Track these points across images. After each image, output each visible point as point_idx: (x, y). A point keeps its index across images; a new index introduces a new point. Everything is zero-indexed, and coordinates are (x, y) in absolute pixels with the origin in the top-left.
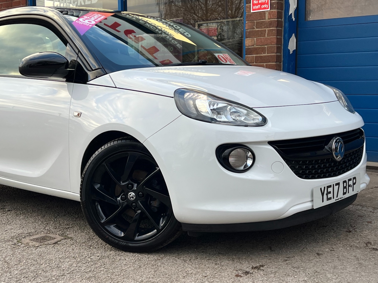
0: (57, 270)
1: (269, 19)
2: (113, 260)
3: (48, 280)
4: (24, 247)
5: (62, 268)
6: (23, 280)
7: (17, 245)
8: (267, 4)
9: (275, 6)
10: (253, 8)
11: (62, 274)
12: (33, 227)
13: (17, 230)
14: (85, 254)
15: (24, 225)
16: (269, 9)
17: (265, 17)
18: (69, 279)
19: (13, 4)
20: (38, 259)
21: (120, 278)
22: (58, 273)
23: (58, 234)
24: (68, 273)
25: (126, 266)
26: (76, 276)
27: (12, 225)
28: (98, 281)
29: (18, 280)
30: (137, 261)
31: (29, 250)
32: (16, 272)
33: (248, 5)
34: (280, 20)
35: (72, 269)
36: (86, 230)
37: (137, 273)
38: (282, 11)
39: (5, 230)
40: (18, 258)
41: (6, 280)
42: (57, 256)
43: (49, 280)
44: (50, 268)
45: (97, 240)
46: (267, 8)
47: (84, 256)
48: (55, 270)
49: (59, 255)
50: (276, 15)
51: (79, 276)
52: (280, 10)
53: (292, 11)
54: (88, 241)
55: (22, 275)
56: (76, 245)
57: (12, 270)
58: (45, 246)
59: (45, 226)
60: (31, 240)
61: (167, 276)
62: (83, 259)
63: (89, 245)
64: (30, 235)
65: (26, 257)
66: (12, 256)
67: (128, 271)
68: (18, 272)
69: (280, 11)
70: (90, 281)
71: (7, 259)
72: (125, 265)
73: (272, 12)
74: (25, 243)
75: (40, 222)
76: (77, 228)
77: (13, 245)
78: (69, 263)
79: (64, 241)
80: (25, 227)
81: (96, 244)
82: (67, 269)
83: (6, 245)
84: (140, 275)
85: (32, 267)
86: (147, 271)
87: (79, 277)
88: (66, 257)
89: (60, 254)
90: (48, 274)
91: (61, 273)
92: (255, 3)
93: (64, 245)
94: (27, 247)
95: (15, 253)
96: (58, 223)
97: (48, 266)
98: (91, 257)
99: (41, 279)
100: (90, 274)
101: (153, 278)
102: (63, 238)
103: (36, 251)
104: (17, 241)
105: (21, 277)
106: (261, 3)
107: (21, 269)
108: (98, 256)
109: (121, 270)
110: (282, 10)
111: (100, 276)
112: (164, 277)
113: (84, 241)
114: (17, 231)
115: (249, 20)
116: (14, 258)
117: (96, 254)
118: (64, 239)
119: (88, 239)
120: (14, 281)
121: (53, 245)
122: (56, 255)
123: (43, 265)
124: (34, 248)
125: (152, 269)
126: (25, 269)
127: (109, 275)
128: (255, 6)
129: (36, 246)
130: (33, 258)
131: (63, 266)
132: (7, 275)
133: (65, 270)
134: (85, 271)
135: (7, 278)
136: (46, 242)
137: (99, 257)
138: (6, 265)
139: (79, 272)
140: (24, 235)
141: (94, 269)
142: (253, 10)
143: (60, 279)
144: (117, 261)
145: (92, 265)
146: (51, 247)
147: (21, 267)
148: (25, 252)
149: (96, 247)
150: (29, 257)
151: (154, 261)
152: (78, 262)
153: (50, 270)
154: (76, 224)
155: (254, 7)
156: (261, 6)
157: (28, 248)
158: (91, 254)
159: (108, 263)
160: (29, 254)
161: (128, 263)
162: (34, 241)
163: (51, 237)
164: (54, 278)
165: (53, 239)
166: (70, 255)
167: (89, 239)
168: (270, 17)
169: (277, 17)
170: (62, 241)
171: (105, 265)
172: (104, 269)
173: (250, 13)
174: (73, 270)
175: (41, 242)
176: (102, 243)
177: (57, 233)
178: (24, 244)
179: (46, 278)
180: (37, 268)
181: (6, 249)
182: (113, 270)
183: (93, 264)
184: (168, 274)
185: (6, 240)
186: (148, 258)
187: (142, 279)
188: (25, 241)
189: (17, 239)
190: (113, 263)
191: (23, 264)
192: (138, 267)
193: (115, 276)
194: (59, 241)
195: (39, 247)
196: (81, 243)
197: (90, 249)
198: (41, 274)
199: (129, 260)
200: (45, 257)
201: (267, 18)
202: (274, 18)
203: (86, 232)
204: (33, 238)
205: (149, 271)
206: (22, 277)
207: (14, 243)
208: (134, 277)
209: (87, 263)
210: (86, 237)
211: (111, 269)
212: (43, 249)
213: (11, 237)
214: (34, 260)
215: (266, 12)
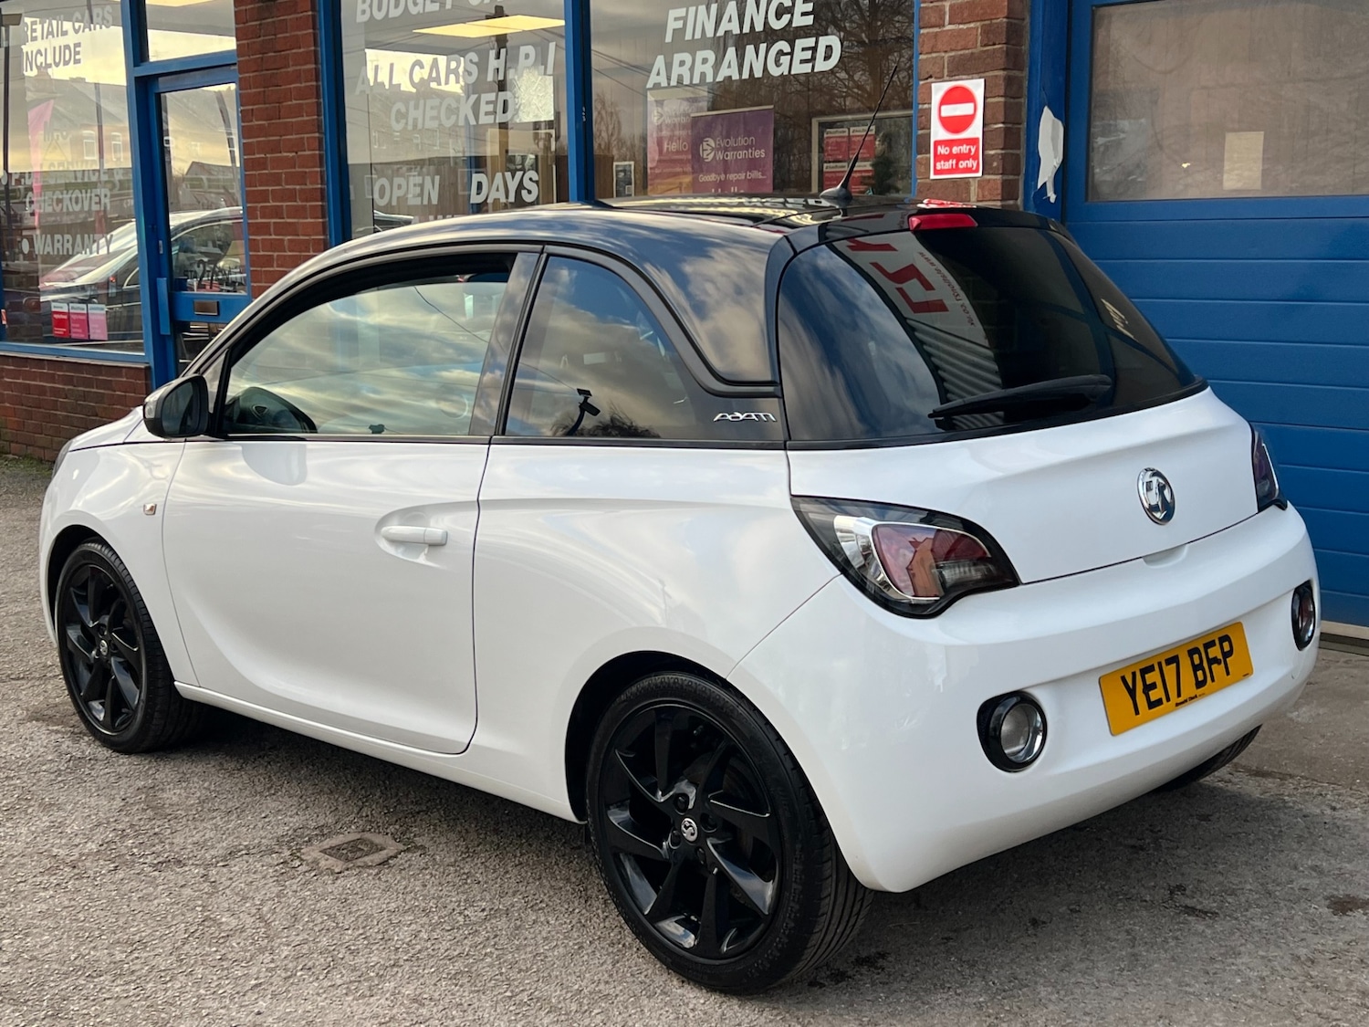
0: (381, 948)
1: (978, 201)
2: (518, 923)
3: (359, 979)
4: (307, 874)
5: (394, 943)
6: (302, 975)
7: (289, 865)
8: (976, 158)
9: (995, 164)
10: (935, 166)
11: (392, 962)
12: (330, 808)
13: (291, 817)
14: (451, 901)
15: (308, 800)
16: (980, 174)
17: (968, 192)
18: (407, 976)
19: (282, 112)
20: (338, 914)
21: (528, 979)
22: (383, 958)
23: (392, 834)
24: (407, 960)
25: (547, 945)
26: (424, 969)
27: (281, 799)
28: (476, 986)
29: (289, 977)
30: (574, 930)
31: (317, 884)
32: (286, 953)
33: (922, 158)
34: (1011, 202)
35: (418, 947)
36: (461, 824)
37: (572, 965)
38: (1016, 177)
39: (263, 815)
40: (291, 908)
41: (262, 975)
42: (384, 906)
43: (362, 979)
44: (366, 942)
45: (485, 857)
46: (974, 168)
47: (450, 907)
48: (377, 949)
49: (389, 903)
50: (999, 191)
51: (433, 970)
52: (1012, 174)
53: (1046, 174)
54: (464, 859)
55: (300, 960)
56: (434, 872)
57: (277, 945)
58: (358, 870)
59: (360, 803)
60: (324, 851)
61: (642, 978)
62: (446, 918)
63: (464, 873)
64: (323, 835)
65: (311, 905)
66: (276, 899)
67: (550, 959)
68: (290, 951)
69: (1011, 177)
70: (456, 985)
71: (265, 909)
72: (545, 939)
73: (989, 180)
74: (309, 858)
75: (349, 792)
76: (440, 813)
77: (281, 866)
78: (413, 926)
79: (404, 857)
80: (311, 805)
81: (480, 871)
82: (405, 945)
83: (263, 866)
84: (578, 974)
85: (325, 936)
86: (597, 961)
87: (433, 973)
88: (406, 908)
89: (392, 899)
90: (360, 960)
91: (390, 960)
92: (942, 152)
93: (404, 869)
94: (313, 874)
95: (285, 892)
96: (394, 795)
97: (361, 934)
98: (466, 912)
99: (342, 976)
100: (459, 965)
101: (607, 982)
102: (401, 847)
103: (336, 885)
104: (289, 853)
105: (297, 967)
106: (957, 154)
107: (298, 943)
108: (483, 910)
109: (534, 957)
110: (1018, 174)
111: (482, 971)
112: (634, 982)
113: (453, 860)
114: (291, 819)
116: (281, 907)
117: (480, 903)
118: (404, 851)
119: (462, 852)
120: (279, 979)
121: (376, 871)
122: (382, 900)
123: (350, 932)
124: (331, 877)
125: (608, 954)
126: (305, 942)
127: (504, 970)
128: (942, 162)
129: (337, 870)
130: (326, 908)
131: (396, 938)
132: (265, 961)
133: (401, 950)
134: (446, 954)
135: (264, 969)
136: (360, 860)
137: (485, 914)
138: (263, 930)
139: (433, 956)
140: (309, 832)
141: (469, 950)
142: (936, 172)
143: (388, 978)
144: (527, 926)
145: (466, 938)
146: (371, 874)
147: (298, 935)
148: (309, 890)
149: (480, 879)
150: (319, 905)
151: (617, 930)
152: (434, 927)
153: (366, 948)
154: (438, 802)
155: (938, 164)
156: (957, 164)
157: (315, 876)
158: (465, 901)
159: (504, 932)
160: (319, 896)
161: (553, 933)
162: (330, 855)
163: (372, 843)
164: (372, 974)
165: (376, 852)
166: (416, 904)
167: (465, 854)
168: (983, 196)
169: (1002, 197)
170: (400, 856)
171: (497, 939)
172: (493, 950)
173: (927, 180)
174: (420, 952)
175: (347, 860)
176: (497, 867)
177: (388, 831)
178: (308, 865)
179: (355, 973)
180: (335, 942)
181: (264, 877)
182: (516, 955)
183: (470, 934)
184: (645, 973)
185: (264, 848)
186: (604, 920)
187: (581, 986)
188: (309, 855)
189: (290, 848)
190: (517, 932)
191: (303, 926)
192: (576, 947)
193: (519, 973)
194: (391, 857)
195: (342, 874)
196: (446, 864)
197: (466, 886)
198: (342, 959)
199: (557, 923)
200: (355, 908)
201: (973, 198)
202: (994, 200)
203: (459, 829)
204: (328, 847)
205: (601, 962)
206: (299, 968)
207: (282, 861)
208: (562, 979)
209: (454, 929)
210: (458, 846)
211: (511, 952)
212: (349, 882)
213: (275, 840)
214: (329, 916)
215: (971, 180)
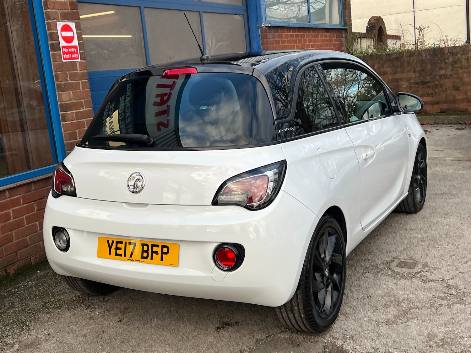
1: (80, 70)
8: (77, 53)
9: (83, 56)
16: (80, 60)
17: (77, 67)
33: (58, 53)
50: (86, 66)
73: (83, 62)
92: (65, 51)
106: (71, 52)
115: (62, 70)
128: (66, 55)
142: (65, 59)
155: (64, 55)
156: (71, 56)
168: (82, 68)
201: (78, 69)
202: (85, 70)
215: (76, 62)
